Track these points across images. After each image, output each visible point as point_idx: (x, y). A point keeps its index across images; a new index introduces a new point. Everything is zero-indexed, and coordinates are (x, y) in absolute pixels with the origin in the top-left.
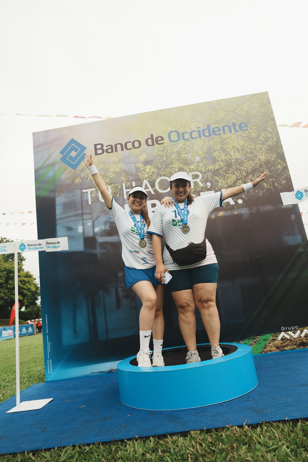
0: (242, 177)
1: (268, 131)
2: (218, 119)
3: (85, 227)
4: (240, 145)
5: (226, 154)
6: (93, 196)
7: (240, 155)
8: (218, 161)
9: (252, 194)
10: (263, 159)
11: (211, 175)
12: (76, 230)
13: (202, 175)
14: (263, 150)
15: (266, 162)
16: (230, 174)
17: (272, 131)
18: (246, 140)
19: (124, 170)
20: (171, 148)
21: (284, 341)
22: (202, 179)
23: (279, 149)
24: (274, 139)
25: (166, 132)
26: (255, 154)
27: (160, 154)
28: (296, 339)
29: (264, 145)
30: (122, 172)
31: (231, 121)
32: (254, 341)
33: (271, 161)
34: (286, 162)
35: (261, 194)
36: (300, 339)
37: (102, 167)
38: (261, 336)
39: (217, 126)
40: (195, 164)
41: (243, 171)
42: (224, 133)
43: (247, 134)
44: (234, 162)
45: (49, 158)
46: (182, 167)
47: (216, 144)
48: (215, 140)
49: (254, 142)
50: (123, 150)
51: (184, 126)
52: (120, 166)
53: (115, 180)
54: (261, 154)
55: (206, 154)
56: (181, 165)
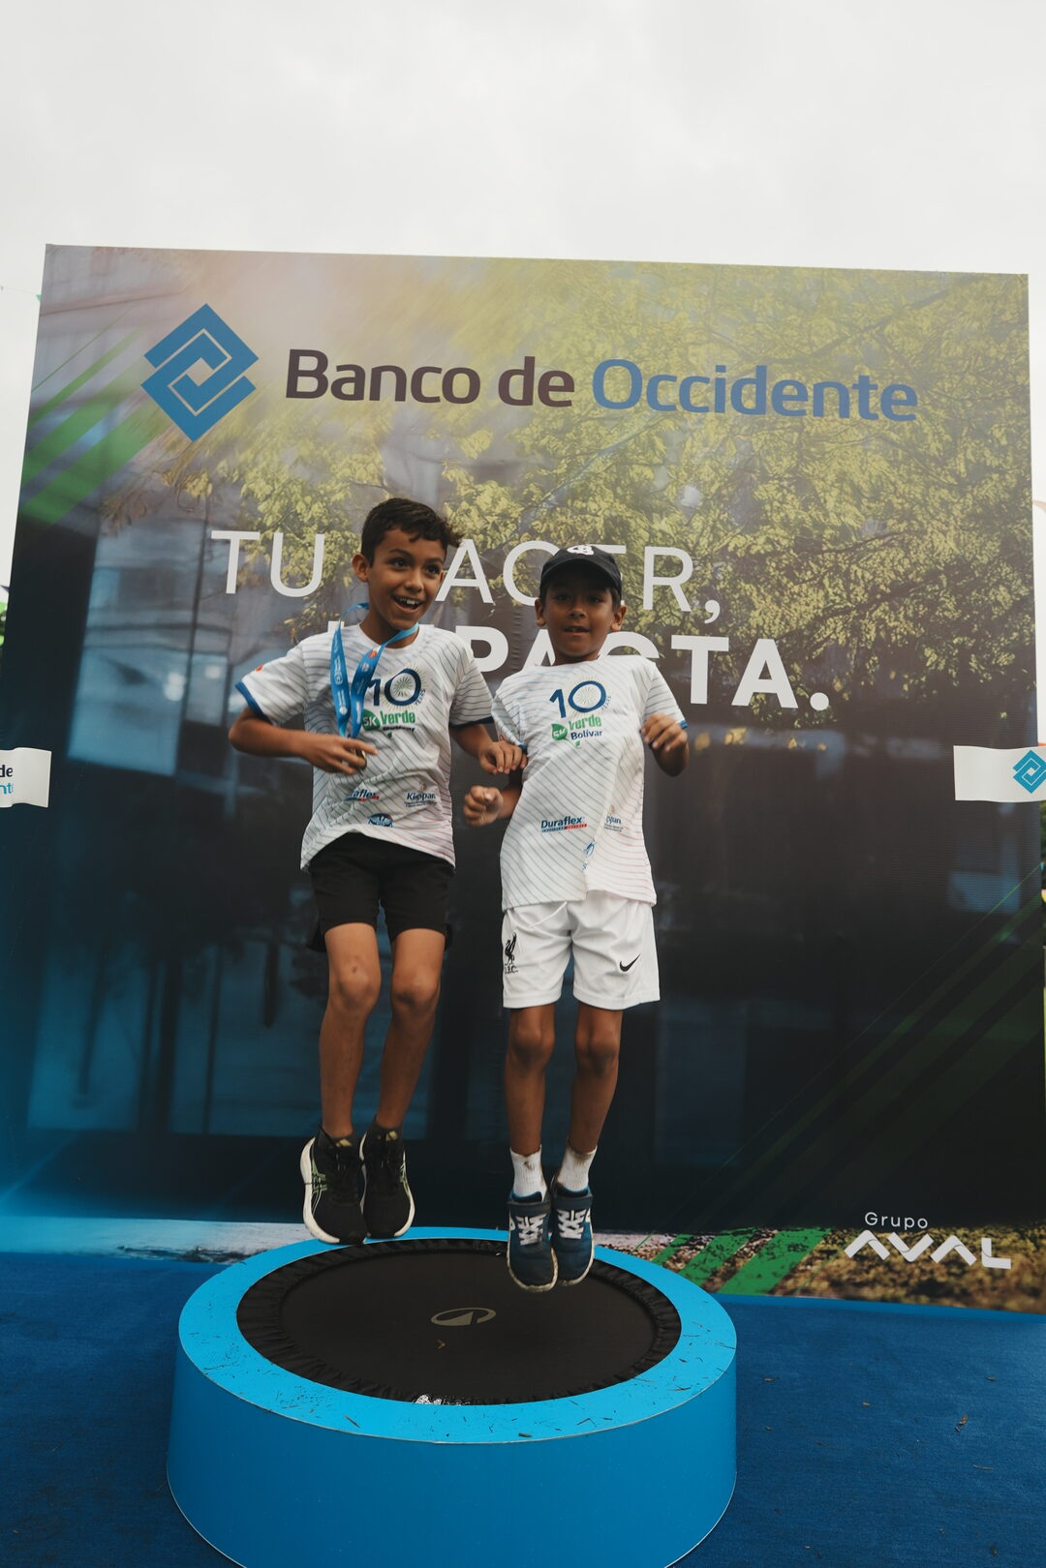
0: (849, 604)
1: (990, 441)
2: (806, 349)
3: (195, 683)
4: (870, 476)
5: (806, 499)
6: (246, 565)
7: (858, 513)
8: (767, 522)
9: (872, 683)
10: (947, 550)
11: (729, 573)
12: (157, 686)
13: (694, 566)
14: (956, 513)
15: (954, 566)
16: (804, 586)
17: (1009, 445)
18: (896, 461)
19: (389, 480)
20: (597, 428)
21: (863, 1265)
22: (691, 580)
23: (1014, 522)
24: (1004, 479)
25: (590, 360)
26: (921, 524)
27: (545, 447)
28: (909, 1267)
29: (963, 495)
30: (383, 487)
31: (856, 368)
32: (755, 1244)
33: (974, 564)
34: (1029, 583)
35: (906, 687)
36: (924, 1267)
37: (304, 451)
38: (784, 1232)
39: (798, 376)
40: (677, 516)
41: (858, 584)
42: (819, 411)
43: (908, 434)
44: (829, 541)
45: (95, 368)
46: (621, 516)
47: (777, 449)
48: (776, 432)
49: (928, 474)
50: (404, 400)
51: (663, 348)
52: (377, 461)
53: (347, 517)
54: (944, 528)
55: (726, 486)
56: (621, 508)
